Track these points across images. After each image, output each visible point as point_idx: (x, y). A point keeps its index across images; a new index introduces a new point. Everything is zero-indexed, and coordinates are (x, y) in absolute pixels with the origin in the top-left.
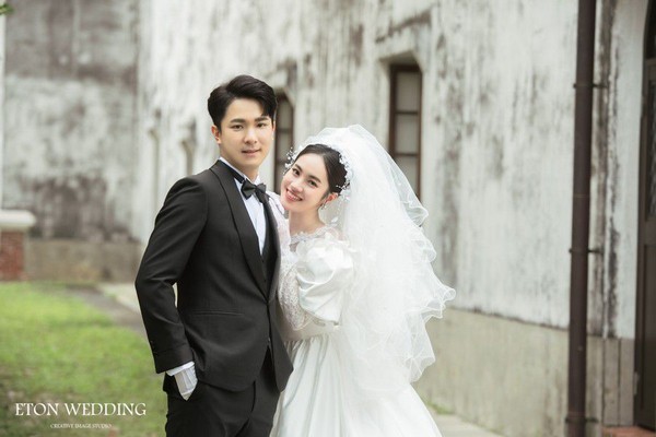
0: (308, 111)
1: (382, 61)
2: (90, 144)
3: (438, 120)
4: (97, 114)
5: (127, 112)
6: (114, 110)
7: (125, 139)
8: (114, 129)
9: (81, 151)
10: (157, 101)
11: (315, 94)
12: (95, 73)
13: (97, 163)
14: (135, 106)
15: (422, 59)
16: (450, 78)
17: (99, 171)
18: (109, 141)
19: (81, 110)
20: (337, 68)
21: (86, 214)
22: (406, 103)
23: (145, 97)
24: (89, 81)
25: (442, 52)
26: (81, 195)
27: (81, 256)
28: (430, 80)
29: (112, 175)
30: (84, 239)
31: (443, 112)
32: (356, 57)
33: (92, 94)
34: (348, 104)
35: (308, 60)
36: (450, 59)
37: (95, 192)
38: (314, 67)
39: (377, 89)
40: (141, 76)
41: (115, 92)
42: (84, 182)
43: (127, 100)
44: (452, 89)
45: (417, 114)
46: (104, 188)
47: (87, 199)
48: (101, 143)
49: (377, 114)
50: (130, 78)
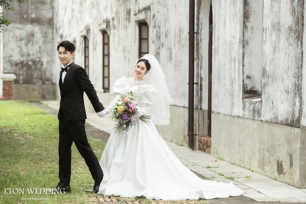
0: (114, 37)
1: (136, 21)
2: (36, 48)
3: (153, 42)
4: (38, 36)
5: (50, 35)
6: (45, 35)
7: (50, 45)
8: (45, 42)
9: (33, 50)
10: (61, 32)
11: (116, 31)
12: (37, 21)
13: (39, 55)
14: (53, 33)
15: (148, 22)
16: (157, 28)
17: (40, 58)
18: (43, 46)
19: (32, 35)
20: (123, 23)
21: (35, 74)
22: (144, 36)
23: (57, 30)
24: (35, 24)
25: (154, 19)
26: (33, 67)
27: (34, 90)
28: (151, 28)
29: (45, 59)
30: (35, 84)
31: (155, 39)
32: (129, 20)
33: (36, 29)
34: (127, 35)
35: (113, 19)
36: (156, 22)
37: (39, 66)
38: (115, 22)
39: (135, 31)
40: (55, 22)
41: (45, 28)
42: (34, 62)
43: (50, 31)
44: (157, 31)
45: (147, 39)
46: (42, 64)
47: (36, 68)
48: (40, 47)
49: (135, 39)
50: (51, 23)
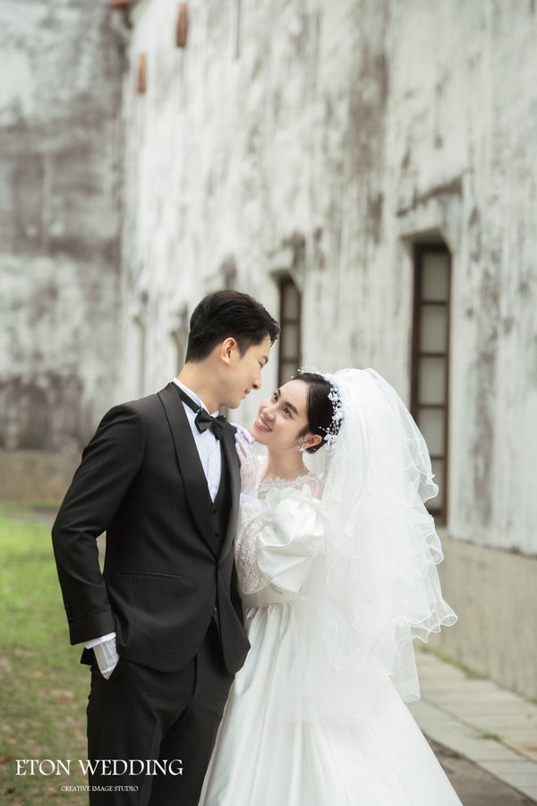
0: (318, 298)
1: (404, 239)
2: (63, 333)
3: (470, 313)
4: (72, 297)
5: (108, 295)
6: (93, 293)
7: (106, 328)
8: (92, 316)
9: (54, 342)
10: (143, 282)
11: (325, 278)
12: (69, 247)
13: (71, 358)
14: (117, 288)
15: (451, 238)
16: (485, 262)
17: (74, 367)
18: (86, 330)
19: (52, 292)
20: (352, 247)
21: (58, 420)
22: (433, 291)
23: (130, 277)
24: (62, 257)
25: (475, 229)
26: (52, 396)
27: (52, 470)
28: (461, 263)
29: (90, 372)
30: (55, 450)
31: (476, 303)
32: (373, 232)
33: (66, 273)
34: (365, 291)
35: (318, 235)
36: (485, 239)
37: (69, 393)
38: (326, 245)
39: (398, 273)
40: (126, 251)
41: (94, 270)
42: (56, 380)
43: (108, 281)
44: (487, 275)
45: (445, 304)
46: (80, 388)
47: (60, 401)
48: (76, 333)
49: (398, 303)
50: (111, 253)
